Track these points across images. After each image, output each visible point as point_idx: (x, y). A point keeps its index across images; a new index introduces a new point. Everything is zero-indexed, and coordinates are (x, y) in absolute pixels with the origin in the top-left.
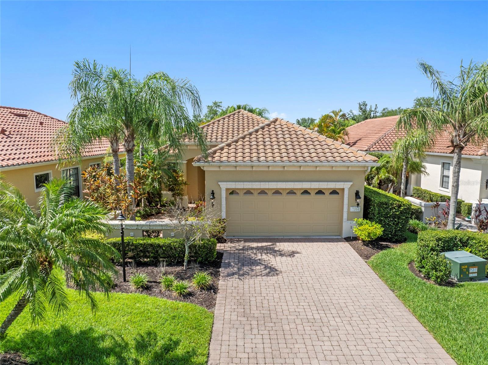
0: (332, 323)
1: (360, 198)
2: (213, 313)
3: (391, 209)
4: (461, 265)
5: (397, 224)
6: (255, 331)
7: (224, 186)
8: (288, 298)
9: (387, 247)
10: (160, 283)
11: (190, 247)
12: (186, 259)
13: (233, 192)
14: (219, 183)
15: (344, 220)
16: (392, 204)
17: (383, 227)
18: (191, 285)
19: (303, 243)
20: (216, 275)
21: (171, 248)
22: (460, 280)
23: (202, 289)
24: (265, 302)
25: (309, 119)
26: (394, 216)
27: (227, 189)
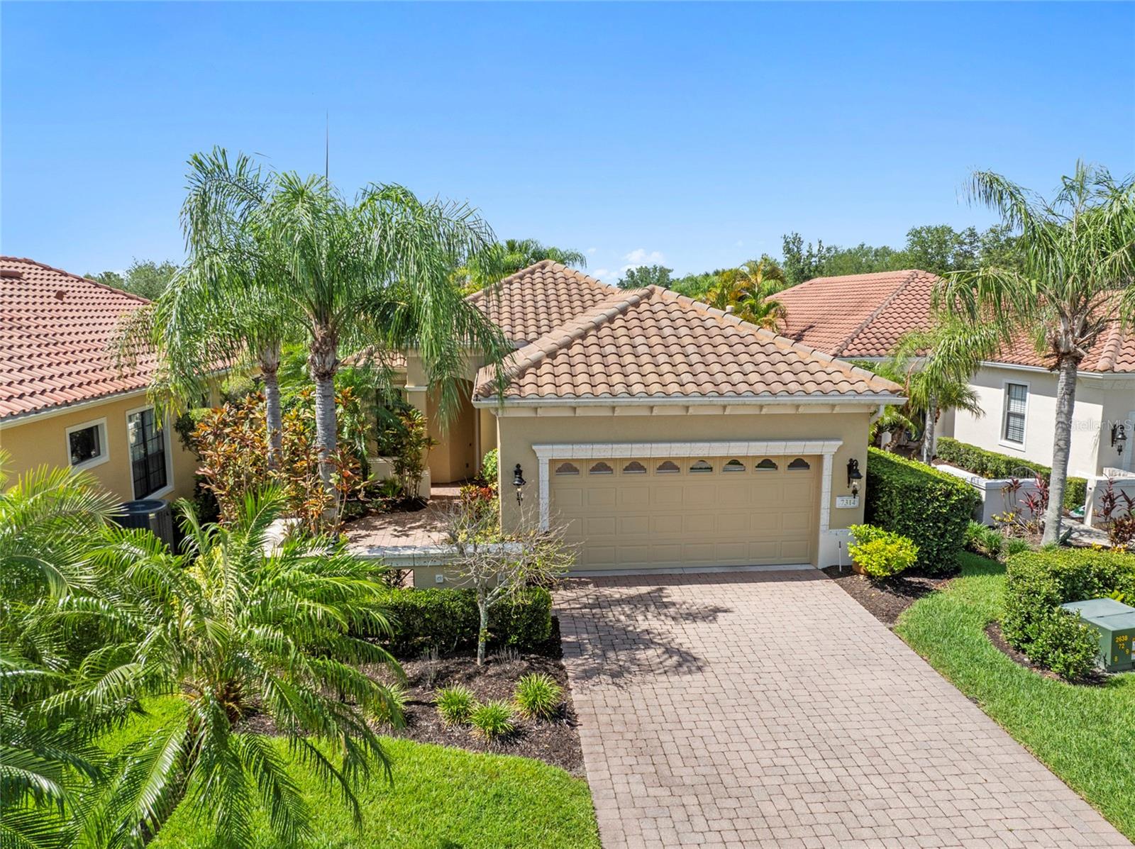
0: (868, 790)
1: (859, 477)
2: (583, 778)
3: (929, 502)
4: (1116, 634)
5: (943, 536)
6: (700, 823)
7: (546, 453)
8: (748, 731)
9: (923, 589)
10: (434, 705)
11: (490, 612)
12: (481, 643)
13: (565, 468)
14: (534, 447)
15: (822, 528)
16: (931, 491)
17: (916, 542)
18: (513, 709)
19: (734, 586)
20: (560, 676)
21: (444, 616)
22: (1112, 669)
23: (541, 716)
24: (697, 743)
25: (655, 268)
26: (937, 517)
27: (552, 462)
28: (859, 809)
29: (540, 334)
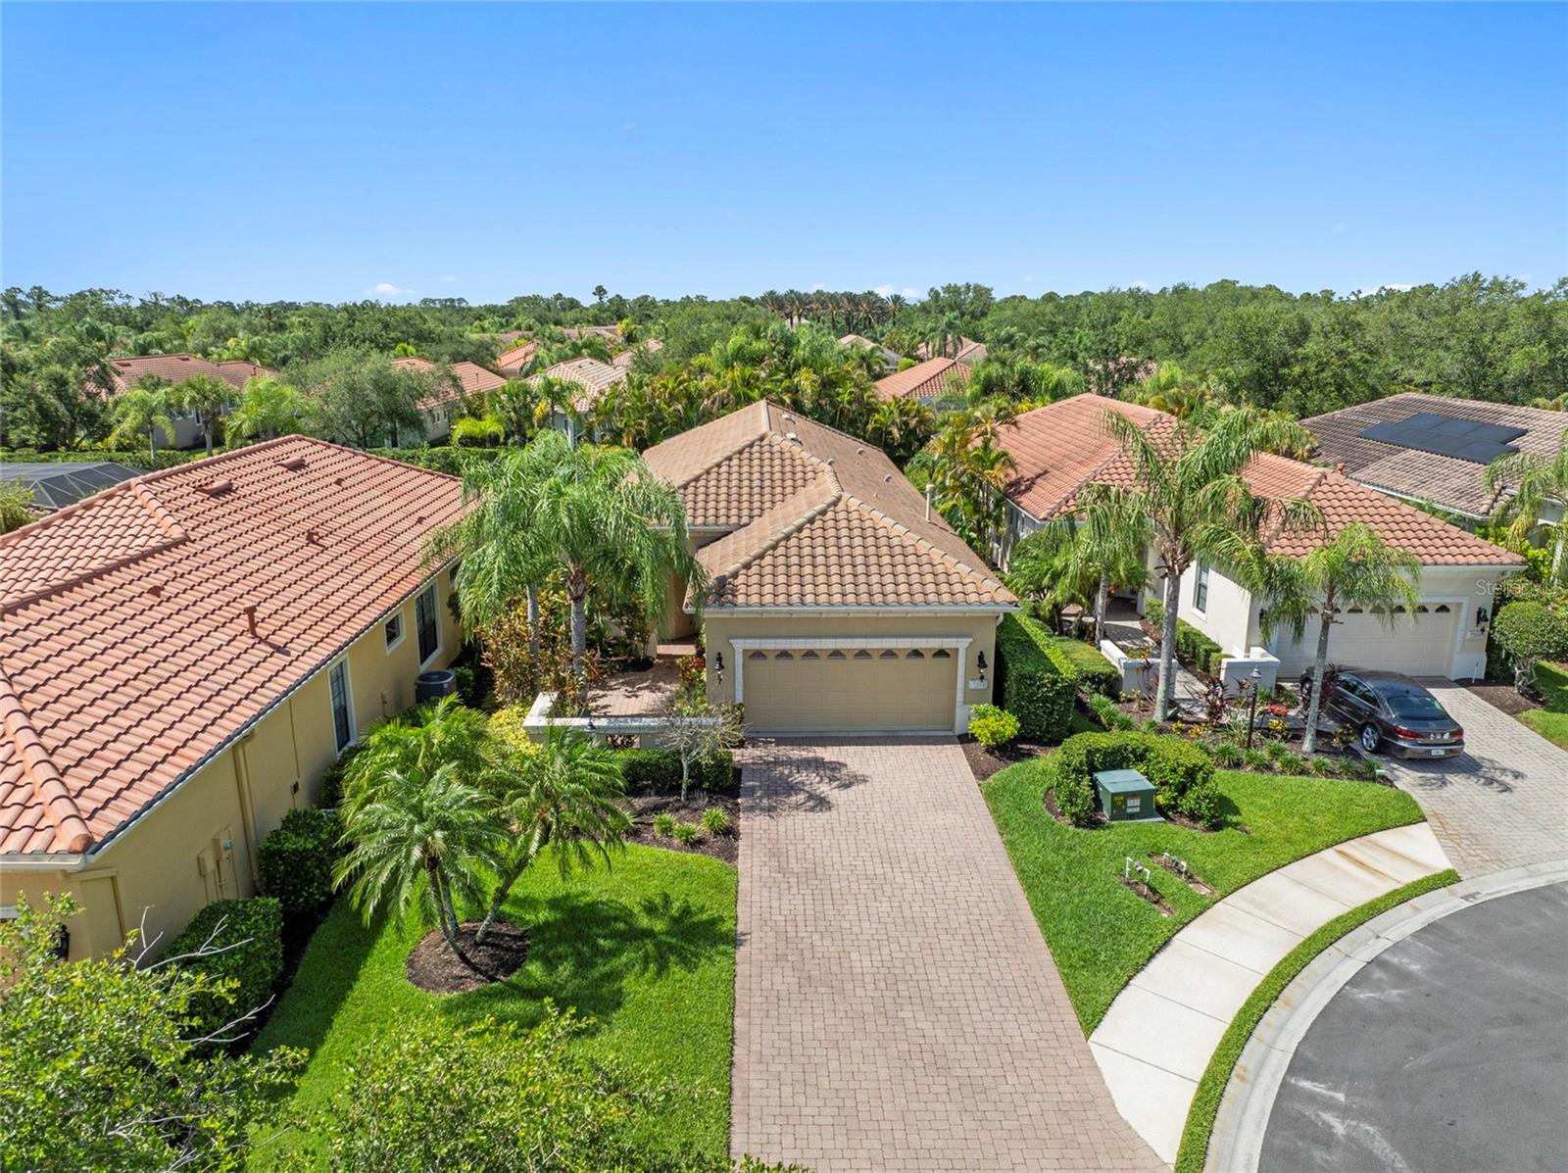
1: (985, 666)
2: (736, 867)
3: (1039, 688)
4: (1114, 795)
5: (1051, 713)
6: (794, 890)
7: (740, 645)
8: (843, 845)
9: (1030, 755)
10: (651, 824)
11: (689, 766)
12: (684, 786)
13: (758, 654)
14: (731, 641)
15: (958, 704)
16: (1041, 679)
17: (1020, 719)
18: (700, 828)
19: (882, 748)
20: (734, 811)
21: (660, 768)
22: (1112, 818)
23: (717, 833)
24: (810, 852)
26: (1045, 699)
27: (744, 651)
28: (887, 888)
29: (751, 517)
